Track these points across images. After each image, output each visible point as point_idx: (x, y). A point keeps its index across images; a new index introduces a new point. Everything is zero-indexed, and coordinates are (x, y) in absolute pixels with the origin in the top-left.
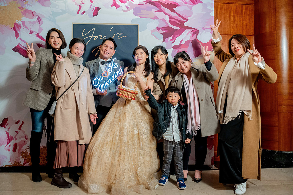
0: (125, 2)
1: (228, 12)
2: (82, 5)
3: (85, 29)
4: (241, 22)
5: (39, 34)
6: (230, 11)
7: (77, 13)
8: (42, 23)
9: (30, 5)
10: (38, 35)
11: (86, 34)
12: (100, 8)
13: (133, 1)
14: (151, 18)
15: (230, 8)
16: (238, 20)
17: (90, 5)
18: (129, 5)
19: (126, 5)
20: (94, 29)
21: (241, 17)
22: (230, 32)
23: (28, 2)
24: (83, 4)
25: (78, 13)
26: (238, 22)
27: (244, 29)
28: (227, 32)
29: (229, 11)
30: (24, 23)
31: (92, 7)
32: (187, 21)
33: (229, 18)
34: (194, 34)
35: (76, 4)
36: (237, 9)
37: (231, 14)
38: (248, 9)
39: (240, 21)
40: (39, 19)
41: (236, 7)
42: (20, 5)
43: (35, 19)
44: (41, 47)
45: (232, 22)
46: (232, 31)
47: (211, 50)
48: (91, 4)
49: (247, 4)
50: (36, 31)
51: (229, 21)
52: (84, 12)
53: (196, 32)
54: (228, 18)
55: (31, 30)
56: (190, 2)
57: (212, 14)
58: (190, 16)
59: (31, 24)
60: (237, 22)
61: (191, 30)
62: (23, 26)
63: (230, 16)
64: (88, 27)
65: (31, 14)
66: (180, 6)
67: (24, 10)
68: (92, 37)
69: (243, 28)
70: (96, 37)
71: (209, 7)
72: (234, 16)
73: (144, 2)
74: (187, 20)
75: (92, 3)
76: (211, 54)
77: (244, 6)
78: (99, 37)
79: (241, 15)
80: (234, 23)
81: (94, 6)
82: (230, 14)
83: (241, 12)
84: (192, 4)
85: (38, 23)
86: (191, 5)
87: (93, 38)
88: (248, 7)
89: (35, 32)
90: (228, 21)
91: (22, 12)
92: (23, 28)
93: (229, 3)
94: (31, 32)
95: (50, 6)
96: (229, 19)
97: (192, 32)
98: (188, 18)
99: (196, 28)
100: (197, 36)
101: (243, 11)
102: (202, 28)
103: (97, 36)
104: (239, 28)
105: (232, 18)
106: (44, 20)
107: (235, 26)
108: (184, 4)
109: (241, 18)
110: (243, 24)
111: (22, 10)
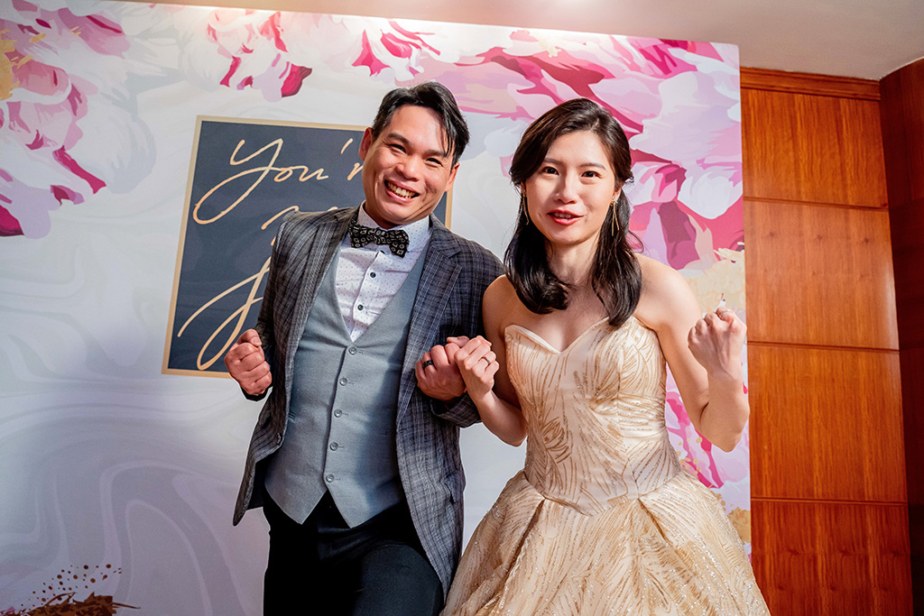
0: (408, 54)
1: (788, 122)
2: (243, 56)
3: (243, 142)
4: (837, 157)
5: (67, 152)
6: (793, 118)
7: (222, 83)
8: (85, 113)
9: (50, 48)
10: (62, 156)
11: (247, 159)
12: (310, 71)
13: (438, 53)
14: (503, 115)
15: (794, 105)
16: (823, 151)
17: (274, 57)
18: (420, 63)
19: (409, 63)
20: (280, 142)
21: (836, 140)
22: (799, 192)
23: (44, 35)
24: (247, 51)
25: (225, 82)
26: (827, 156)
27: (849, 182)
28: (787, 191)
29: (791, 116)
30: (15, 108)
31: (281, 66)
32: (641, 131)
33: (791, 142)
34: (668, 180)
35: (222, 51)
36: (818, 111)
37: (799, 130)
38: (860, 114)
39: (832, 156)
40: (75, 97)
41: (814, 105)
42: (10, 45)
43: (62, 96)
44: (68, 198)
45: (804, 157)
46: (803, 190)
47: (735, 247)
48: (279, 56)
49: (855, 97)
50: (56, 138)
51: (791, 154)
52: (249, 81)
53: (674, 174)
54: (789, 139)
55: (38, 135)
56: (650, 67)
57: (735, 113)
58: (653, 116)
59: (41, 114)
60: (822, 157)
61: (657, 165)
62: (11, 120)
63: (794, 136)
64: (257, 134)
65: (49, 78)
66: (611, 76)
67: (23, 61)
68: (267, 169)
69: (844, 179)
70: (284, 170)
71: (721, 89)
72: (809, 137)
73: (477, 56)
74: (640, 128)
75: (280, 51)
76: (734, 262)
77: (843, 102)
78: (297, 173)
79: (835, 134)
80: (811, 162)
81: (288, 63)
82: (794, 129)
83: (834, 124)
84: (659, 72)
85: (68, 113)
86: (656, 75)
87: (272, 174)
88: (860, 109)
89: (50, 141)
90: (787, 152)
91: (14, 68)
92: (10, 127)
93: (788, 91)
94: (37, 143)
95: (124, 54)
96: (791, 148)
97: (661, 176)
98: (644, 122)
99: (674, 159)
100: (679, 190)
101: (841, 121)
102: (698, 162)
103: (290, 169)
104: (830, 180)
105: (803, 143)
106: (92, 102)
107: (816, 170)
108: (628, 71)
109: (837, 146)
110: (842, 165)
111: (17, 61)
